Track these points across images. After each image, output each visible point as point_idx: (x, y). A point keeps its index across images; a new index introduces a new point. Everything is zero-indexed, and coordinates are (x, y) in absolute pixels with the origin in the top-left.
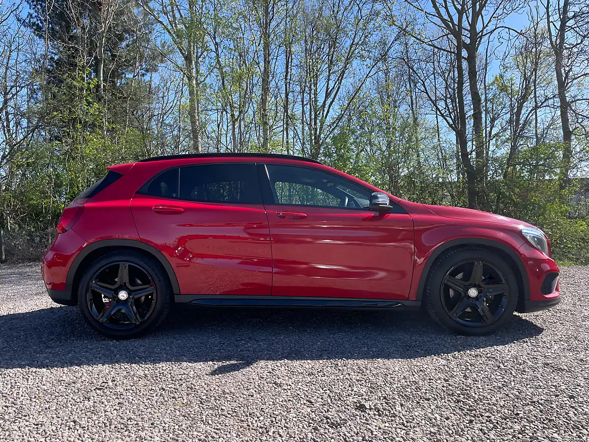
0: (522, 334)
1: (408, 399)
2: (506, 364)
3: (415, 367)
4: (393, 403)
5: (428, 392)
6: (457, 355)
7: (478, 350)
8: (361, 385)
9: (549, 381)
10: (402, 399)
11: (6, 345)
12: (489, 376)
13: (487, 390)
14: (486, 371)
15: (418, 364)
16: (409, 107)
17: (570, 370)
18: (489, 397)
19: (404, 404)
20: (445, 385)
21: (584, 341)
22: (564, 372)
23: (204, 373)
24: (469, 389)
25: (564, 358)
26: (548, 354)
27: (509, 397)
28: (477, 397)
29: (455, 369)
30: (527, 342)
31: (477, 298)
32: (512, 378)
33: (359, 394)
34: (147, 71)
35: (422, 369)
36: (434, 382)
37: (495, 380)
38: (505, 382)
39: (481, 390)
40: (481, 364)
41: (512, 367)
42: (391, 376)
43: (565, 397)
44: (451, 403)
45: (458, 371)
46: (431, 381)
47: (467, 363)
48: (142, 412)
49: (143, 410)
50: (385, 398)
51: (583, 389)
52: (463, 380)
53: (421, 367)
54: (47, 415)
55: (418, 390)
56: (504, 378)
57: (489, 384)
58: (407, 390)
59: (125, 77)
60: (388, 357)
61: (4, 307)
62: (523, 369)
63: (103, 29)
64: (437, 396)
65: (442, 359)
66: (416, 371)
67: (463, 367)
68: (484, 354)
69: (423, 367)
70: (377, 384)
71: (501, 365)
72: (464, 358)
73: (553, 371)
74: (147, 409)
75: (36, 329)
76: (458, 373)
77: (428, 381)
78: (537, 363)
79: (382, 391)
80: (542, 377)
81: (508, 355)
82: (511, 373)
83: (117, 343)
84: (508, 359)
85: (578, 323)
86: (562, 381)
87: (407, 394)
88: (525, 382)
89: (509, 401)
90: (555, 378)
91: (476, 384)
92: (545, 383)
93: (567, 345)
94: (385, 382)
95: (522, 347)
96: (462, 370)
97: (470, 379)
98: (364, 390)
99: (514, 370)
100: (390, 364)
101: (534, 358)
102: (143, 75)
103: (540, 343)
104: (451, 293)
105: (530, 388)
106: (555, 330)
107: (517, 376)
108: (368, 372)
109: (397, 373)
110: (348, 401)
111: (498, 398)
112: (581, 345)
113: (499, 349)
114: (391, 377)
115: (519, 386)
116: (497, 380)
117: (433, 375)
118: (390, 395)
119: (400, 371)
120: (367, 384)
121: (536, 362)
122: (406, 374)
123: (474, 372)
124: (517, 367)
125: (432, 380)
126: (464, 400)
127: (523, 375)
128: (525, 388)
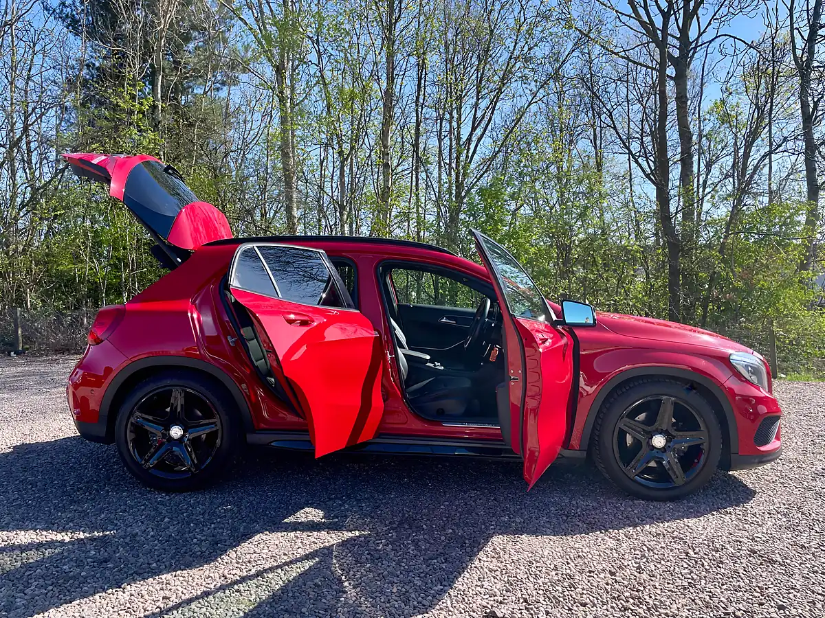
0: (725, 499)
1: (556, 603)
2: (697, 550)
3: (572, 550)
4: (535, 610)
5: (585, 592)
6: (631, 533)
7: (661, 525)
8: (494, 578)
9: (754, 580)
10: (549, 603)
11: (17, 496)
12: (672, 568)
13: (666, 591)
14: (668, 561)
15: (577, 546)
16: (591, 142)
17: (784, 562)
18: (668, 603)
19: (550, 611)
20: (610, 582)
21: (810, 514)
22: (776, 566)
23: (281, 553)
24: (642, 589)
25: (779, 542)
26: (757, 535)
27: (696, 604)
28: (652, 603)
29: (626, 557)
30: (730, 513)
31: (664, 450)
32: (704, 573)
33: (491, 592)
34: (223, 83)
35: (580, 554)
36: (595, 576)
37: (680, 576)
38: (693, 579)
39: (659, 592)
40: (664, 548)
41: (705, 554)
42: (538, 565)
43: (772, 607)
44: (615, 611)
45: (630, 558)
46: (592, 574)
47: (644, 547)
48: (194, 613)
49: (196, 611)
50: (525, 601)
51: (799, 594)
52: (636, 574)
53: (580, 550)
54: (68, 613)
55: (572, 589)
56: (692, 572)
57: (672, 582)
58: (557, 588)
59: (192, 92)
60: (535, 532)
61: (17, 433)
62: (720, 558)
63: (162, 26)
64: (597, 599)
65: (610, 538)
66: (572, 557)
67: (637, 552)
68: (668, 532)
69: (582, 552)
70: (516, 577)
71: (691, 552)
72: (641, 538)
73: (761, 564)
74: (201, 608)
75: (60, 470)
76: (630, 563)
77: (588, 574)
78: (740, 550)
79: (523, 588)
80: (745, 573)
81: (702, 534)
82: (703, 565)
83: (167, 498)
84: (701, 541)
85: (805, 483)
86: (772, 580)
87: (557, 594)
88: (720, 580)
89: (694, 611)
90: (763, 574)
91: (652, 581)
92: (748, 582)
93: (785, 520)
94: (528, 574)
95: (723, 521)
96: (636, 558)
97: (645, 573)
98: (498, 587)
99: (707, 560)
100: (537, 543)
101: (737, 541)
102: (218, 89)
103: (749, 515)
104: (629, 440)
105: (726, 589)
106: (772, 494)
107: (711, 570)
108: (506, 556)
109: (546, 559)
110: (475, 604)
111: (680, 606)
112: (805, 521)
113: (690, 525)
114: (537, 567)
115: (712, 587)
116: (682, 576)
117: (595, 564)
118: (533, 596)
119: (551, 557)
120: (503, 576)
121: (740, 547)
122: (558, 562)
123: (652, 561)
124: (713, 556)
125: (594, 572)
126: (633, 608)
127: (719, 569)
128: (718, 591)
